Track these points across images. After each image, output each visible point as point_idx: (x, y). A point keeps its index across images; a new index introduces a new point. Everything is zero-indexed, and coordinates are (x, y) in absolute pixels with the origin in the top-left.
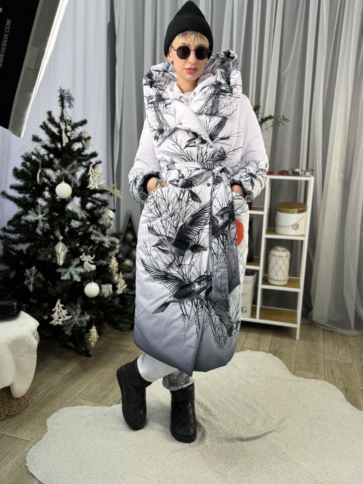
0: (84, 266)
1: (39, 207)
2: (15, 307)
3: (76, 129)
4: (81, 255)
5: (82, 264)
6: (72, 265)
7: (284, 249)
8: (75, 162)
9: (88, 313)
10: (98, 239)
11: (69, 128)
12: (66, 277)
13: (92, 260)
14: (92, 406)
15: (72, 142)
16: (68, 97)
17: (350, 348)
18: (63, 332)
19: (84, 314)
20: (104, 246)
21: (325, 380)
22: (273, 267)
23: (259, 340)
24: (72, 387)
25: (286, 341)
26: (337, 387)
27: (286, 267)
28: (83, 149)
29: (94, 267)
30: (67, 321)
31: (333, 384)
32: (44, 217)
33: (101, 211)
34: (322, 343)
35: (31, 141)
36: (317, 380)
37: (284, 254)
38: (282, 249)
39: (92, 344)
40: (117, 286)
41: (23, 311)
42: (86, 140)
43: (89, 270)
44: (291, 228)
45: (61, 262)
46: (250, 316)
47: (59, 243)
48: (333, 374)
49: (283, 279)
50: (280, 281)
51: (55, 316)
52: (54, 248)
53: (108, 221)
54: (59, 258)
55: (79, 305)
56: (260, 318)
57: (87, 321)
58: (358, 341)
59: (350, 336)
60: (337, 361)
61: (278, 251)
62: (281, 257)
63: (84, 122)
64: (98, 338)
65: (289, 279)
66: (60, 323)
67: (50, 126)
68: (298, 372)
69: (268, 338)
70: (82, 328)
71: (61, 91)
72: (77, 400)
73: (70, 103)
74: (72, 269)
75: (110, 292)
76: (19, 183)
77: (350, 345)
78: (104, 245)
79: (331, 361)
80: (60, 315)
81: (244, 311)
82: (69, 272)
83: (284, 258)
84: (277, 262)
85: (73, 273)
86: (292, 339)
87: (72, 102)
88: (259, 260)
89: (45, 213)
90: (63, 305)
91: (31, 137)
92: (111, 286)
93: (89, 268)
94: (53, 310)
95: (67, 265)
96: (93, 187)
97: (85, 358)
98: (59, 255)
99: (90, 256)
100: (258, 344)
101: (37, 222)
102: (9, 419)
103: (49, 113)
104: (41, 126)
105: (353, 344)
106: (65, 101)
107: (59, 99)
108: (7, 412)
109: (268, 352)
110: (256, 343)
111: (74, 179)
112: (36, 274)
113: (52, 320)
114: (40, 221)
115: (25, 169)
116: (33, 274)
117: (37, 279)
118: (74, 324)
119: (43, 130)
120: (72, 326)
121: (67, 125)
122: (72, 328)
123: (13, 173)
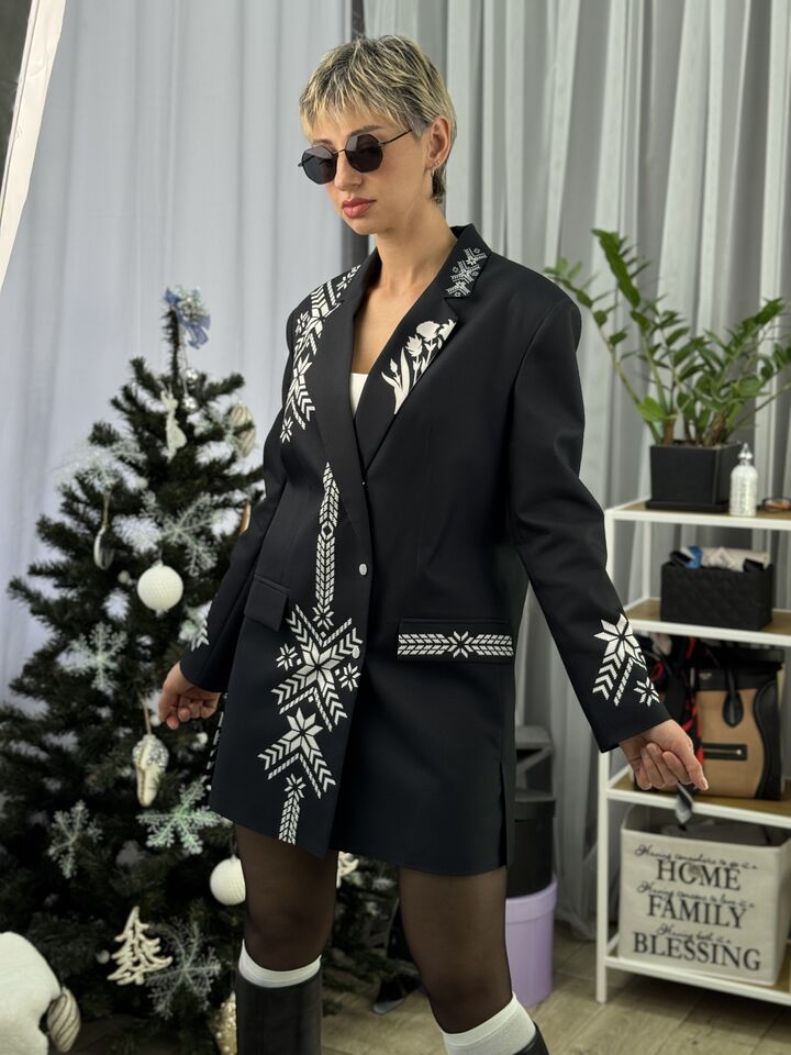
1: (100, 628)
3: (212, 404)
6: (179, 802)
8: (205, 498)
9: (219, 955)
11: (190, 403)
12: (160, 839)
15: (195, 441)
16: (191, 315)
18: (151, 1005)
19: (207, 954)
28: (233, 459)
30: (162, 971)
32: (113, 659)
35: (86, 443)
39: (227, 1049)
42: (238, 432)
45: (147, 795)
46: (770, 983)
47: (146, 737)
51: (124, 956)
52: (130, 754)
54: (143, 783)
55: (195, 926)
57: (214, 977)
63: (235, 383)
66: (140, 980)
67: (143, 396)
70: (195, 1001)
71: (172, 299)
73: (197, 331)
74: (179, 817)
76: (54, 556)
80: (137, 953)
82: (172, 823)
85: (184, 827)
87: (204, 329)
89: (115, 648)
90: (146, 926)
91: (89, 431)
94: (119, 939)
95: (164, 803)
98: (143, 773)
101: (92, 673)
103: (138, 365)
104: (115, 403)
106: (182, 327)
107: (165, 322)
111: (199, 549)
112: (85, 827)
113: (118, 967)
114: (101, 673)
115: (68, 522)
116: (78, 826)
117: (84, 841)
118: (179, 982)
119: (118, 413)
120: (174, 990)
121: (186, 395)
122: (174, 994)
123: (40, 531)
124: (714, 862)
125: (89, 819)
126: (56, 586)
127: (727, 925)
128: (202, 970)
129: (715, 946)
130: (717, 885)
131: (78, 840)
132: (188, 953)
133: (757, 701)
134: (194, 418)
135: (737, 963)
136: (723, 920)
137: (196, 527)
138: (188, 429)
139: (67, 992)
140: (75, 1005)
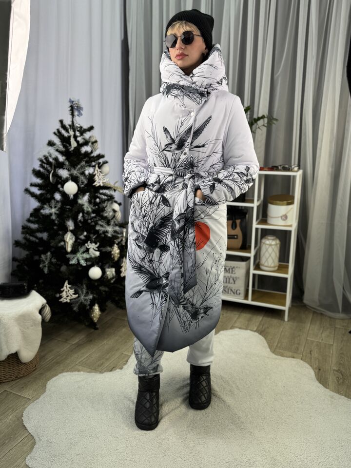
0: (90, 252)
1: (53, 201)
2: (26, 287)
3: (84, 134)
4: (87, 243)
5: (87, 250)
6: (78, 251)
7: (275, 238)
8: (83, 163)
9: (92, 293)
10: (103, 229)
11: (78, 134)
12: (73, 262)
13: (97, 248)
14: (88, 372)
15: (80, 145)
16: (77, 107)
17: (335, 330)
18: (72, 308)
19: (88, 293)
20: (107, 236)
21: (301, 359)
22: (264, 254)
23: (250, 320)
24: (76, 355)
25: (275, 321)
26: (311, 366)
27: (276, 254)
28: (92, 152)
29: (98, 254)
30: (75, 299)
31: (308, 363)
32: (57, 210)
33: (105, 205)
34: (309, 325)
35: (46, 146)
36: (293, 359)
37: (274, 243)
38: (272, 238)
39: (95, 319)
40: (121, 270)
41: (35, 290)
42: (93, 143)
43: (93, 256)
44: (280, 218)
45: (69, 249)
46: (243, 298)
47: (68, 233)
48: (311, 354)
49: (273, 265)
50: (270, 267)
51: (64, 294)
52: (63, 237)
53: (111, 214)
54: (68, 246)
55: (85, 286)
56: (253, 300)
57: (91, 299)
58: (345, 324)
59: (339, 319)
60: (318, 342)
61: (268, 239)
62: (271, 245)
63: (91, 128)
64: (100, 315)
65: (280, 265)
66: (68, 301)
67: (63, 132)
68: (278, 350)
69: (259, 319)
70: (85, 306)
71: (71, 102)
72: (77, 367)
73: (79, 112)
74: (79, 255)
75: (113, 274)
76: (38, 181)
77: (335, 328)
78: (107, 234)
79: (312, 342)
80: (68, 293)
81: (238, 293)
82: (77, 257)
83: (273, 247)
84: (267, 250)
85: (80, 258)
86: (281, 320)
87: (81, 111)
88: (250, 247)
89: (58, 207)
90: (70, 286)
91: (47, 142)
92: (113, 270)
93: (94, 254)
94: (62, 289)
95: (75, 251)
96: (98, 185)
97: (93, 330)
98: (68, 243)
99: (94, 244)
100: (248, 324)
101: (51, 214)
102: (18, 380)
103: (61, 122)
104: (55, 133)
105: (339, 327)
106: (74, 110)
107: (69, 109)
108: (16, 374)
109: (255, 331)
110: (247, 323)
111: (82, 178)
112: (51, 259)
113: (62, 297)
114: (54, 214)
115: (42, 170)
116: (48, 259)
117: (50, 263)
118: (80, 302)
119: (55, 136)
120: (79, 304)
121: (76, 131)
122: (79, 305)
123: (33, 173)
124: (228, 267)
125: (52, 257)
126: (39, 190)
127: (232, 283)
128: (87, 298)
129: (228, 289)
130: (229, 273)
131: (49, 263)
132: (83, 293)
133: (241, 223)
134: (79, 139)
135: (234, 293)
136: (231, 282)
137: (81, 171)
138: (78, 142)
139: (47, 305)
140: (49, 309)
